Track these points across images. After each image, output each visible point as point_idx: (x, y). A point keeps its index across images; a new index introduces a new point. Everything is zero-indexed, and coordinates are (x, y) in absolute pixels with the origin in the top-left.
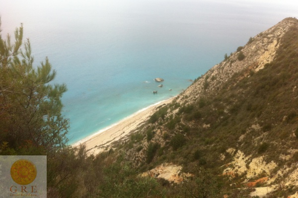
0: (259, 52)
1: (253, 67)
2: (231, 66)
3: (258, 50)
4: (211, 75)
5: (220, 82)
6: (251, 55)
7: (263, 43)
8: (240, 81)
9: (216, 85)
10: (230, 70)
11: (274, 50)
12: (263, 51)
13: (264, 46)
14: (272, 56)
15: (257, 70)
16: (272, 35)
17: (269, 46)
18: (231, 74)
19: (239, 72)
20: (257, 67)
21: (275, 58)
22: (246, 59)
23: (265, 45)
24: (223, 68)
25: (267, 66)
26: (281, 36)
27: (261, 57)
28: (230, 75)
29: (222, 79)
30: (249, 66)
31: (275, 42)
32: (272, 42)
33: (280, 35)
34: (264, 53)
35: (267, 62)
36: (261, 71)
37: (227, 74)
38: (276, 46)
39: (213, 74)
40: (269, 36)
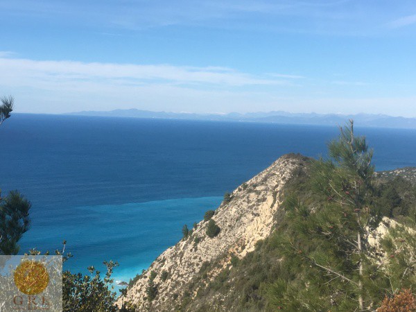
0: (243, 218)
1: (237, 249)
2: (196, 249)
3: (241, 215)
4: (159, 269)
5: (178, 283)
6: (229, 226)
7: (249, 202)
8: (216, 278)
9: (171, 290)
10: (195, 258)
11: (269, 214)
12: (251, 216)
13: (251, 207)
14: (268, 225)
15: (244, 254)
16: (263, 187)
17: (260, 207)
18: (198, 265)
19: (211, 260)
20: (243, 248)
21: (272, 228)
22: (222, 234)
23: (254, 205)
24: (182, 254)
25: (259, 244)
26: (278, 189)
27: (249, 228)
28: (195, 267)
29: (182, 276)
30: (230, 246)
31: (270, 199)
32: (264, 200)
33: (277, 186)
34: (253, 220)
35: (260, 238)
36: (250, 255)
37: (191, 265)
38: (272, 206)
39: (163, 268)
40: (258, 188)
